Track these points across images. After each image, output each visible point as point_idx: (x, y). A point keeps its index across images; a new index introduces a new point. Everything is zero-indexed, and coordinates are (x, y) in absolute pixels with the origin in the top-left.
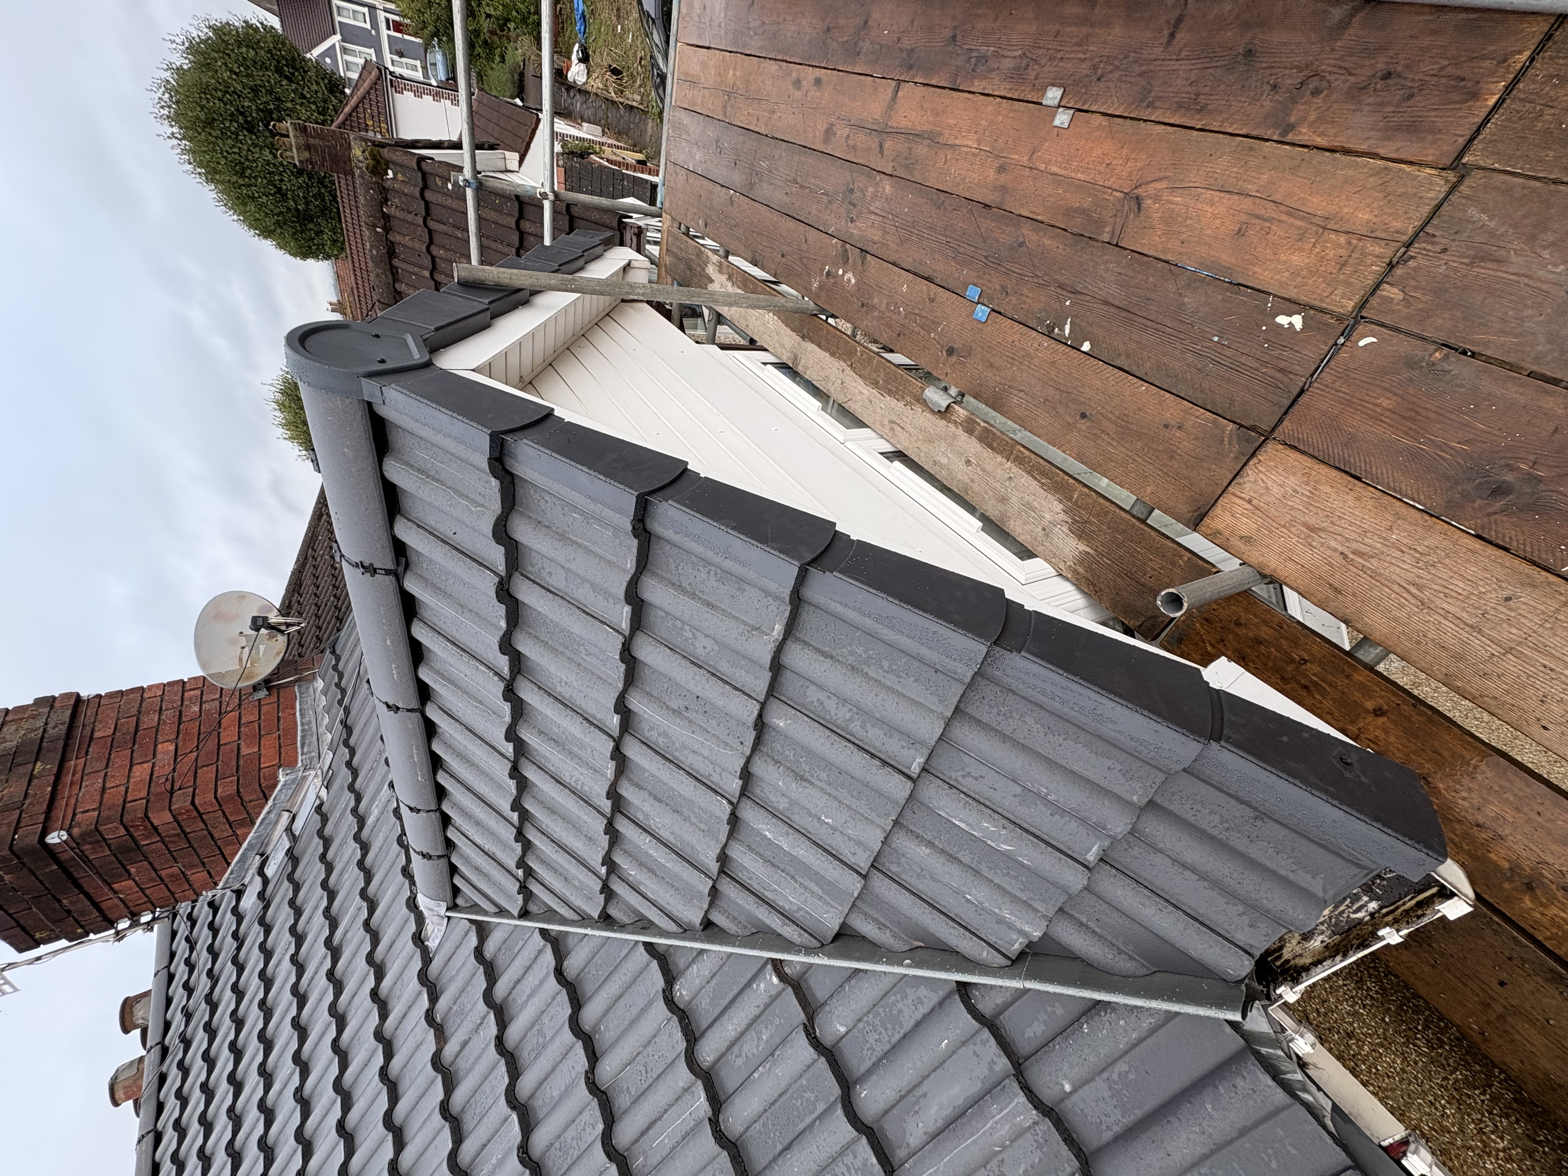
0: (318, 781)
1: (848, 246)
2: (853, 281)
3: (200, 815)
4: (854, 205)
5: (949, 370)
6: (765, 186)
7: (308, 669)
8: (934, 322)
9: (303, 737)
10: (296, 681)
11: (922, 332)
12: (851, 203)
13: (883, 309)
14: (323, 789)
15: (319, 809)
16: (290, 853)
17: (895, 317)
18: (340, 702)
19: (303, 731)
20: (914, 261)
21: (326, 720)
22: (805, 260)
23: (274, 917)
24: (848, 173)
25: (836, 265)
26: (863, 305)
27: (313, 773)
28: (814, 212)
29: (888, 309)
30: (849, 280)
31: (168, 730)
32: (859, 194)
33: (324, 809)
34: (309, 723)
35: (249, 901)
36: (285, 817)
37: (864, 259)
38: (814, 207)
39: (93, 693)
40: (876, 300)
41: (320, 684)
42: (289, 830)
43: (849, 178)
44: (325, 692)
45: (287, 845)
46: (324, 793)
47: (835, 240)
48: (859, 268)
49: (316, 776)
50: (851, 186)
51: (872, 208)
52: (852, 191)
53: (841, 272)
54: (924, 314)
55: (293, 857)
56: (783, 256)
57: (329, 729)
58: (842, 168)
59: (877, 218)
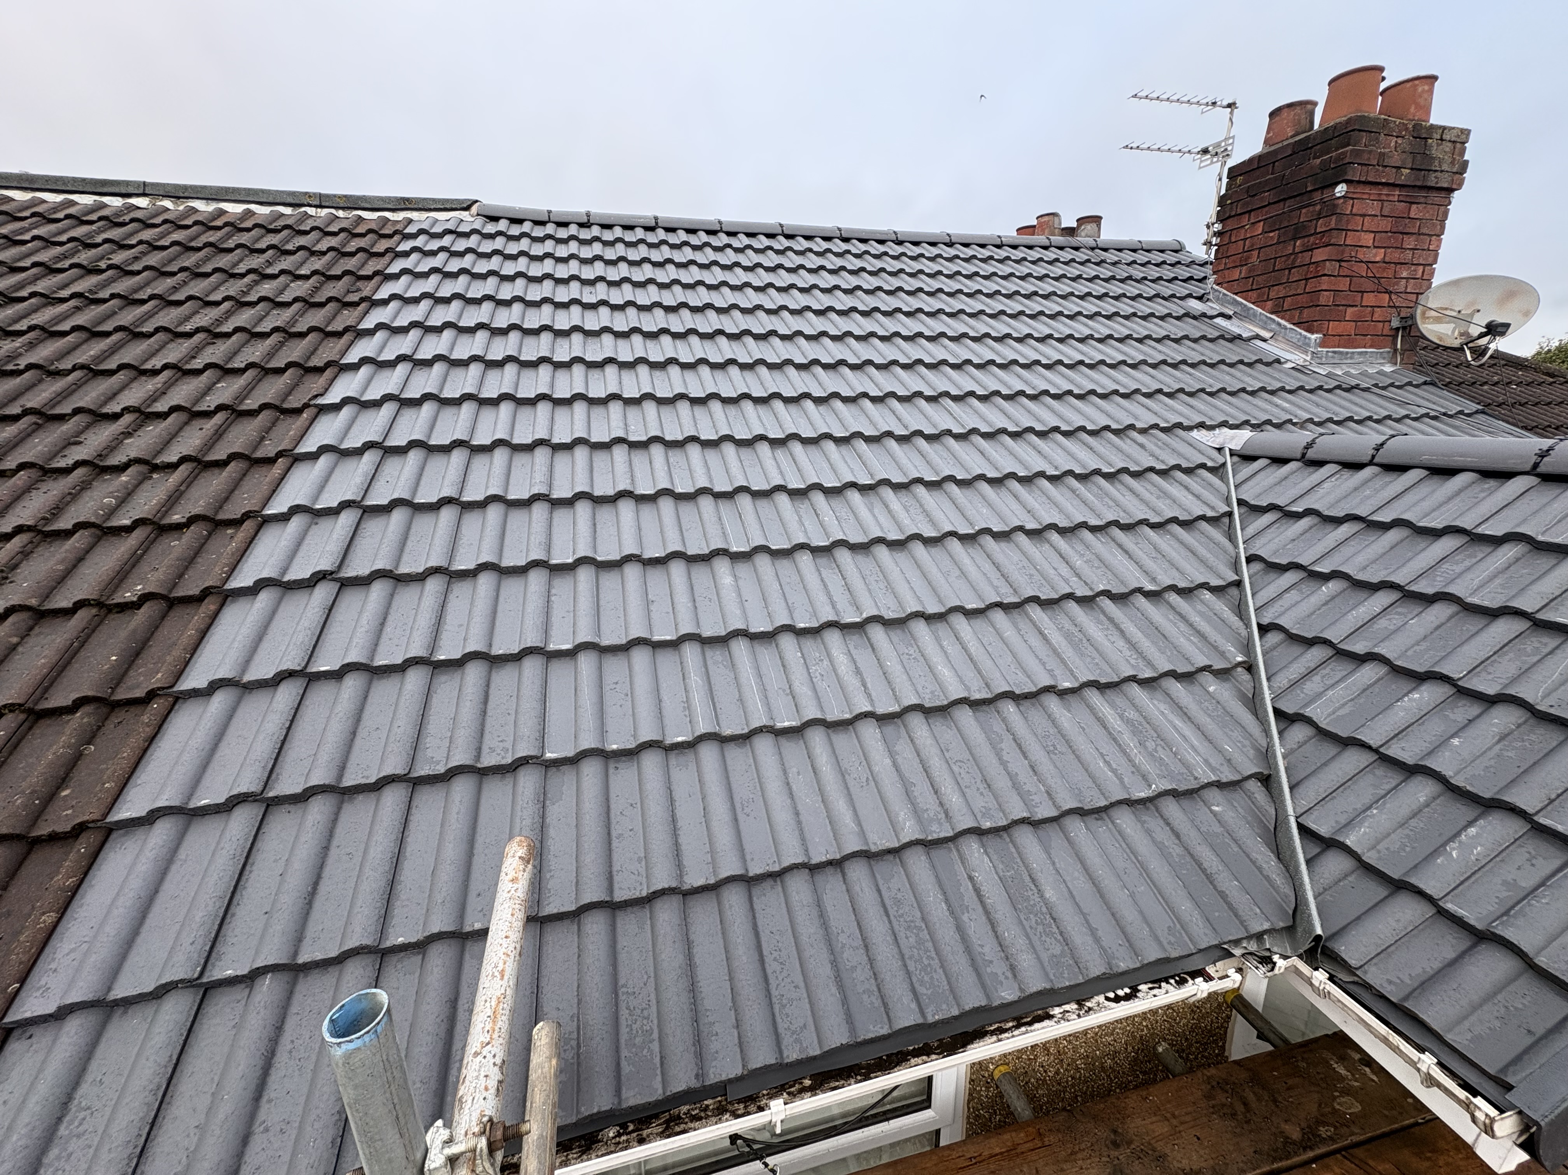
0: (1301, 362)
3: (1307, 279)
7: (1402, 360)
9: (1341, 353)
10: (1396, 350)
14: (1293, 365)
15: (1278, 361)
16: (1239, 337)
18: (1376, 385)
19: (1347, 353)
21: (1353, 371)
23: (1187, 323)
27: (1308, 358)
31: (1396, 256)
33: (1276, 365)
34: (1351, 358)
35: (1195, 306)
36: (1266, 334)
39: (1453, 201)
41: (1388, 368)
42: (1258, 337)
44: (1381, 373)
45: (1245, 335)
46: (1289, 365)
49: (1305, 360)
55: (1235, 339)
57: (1347, 374)
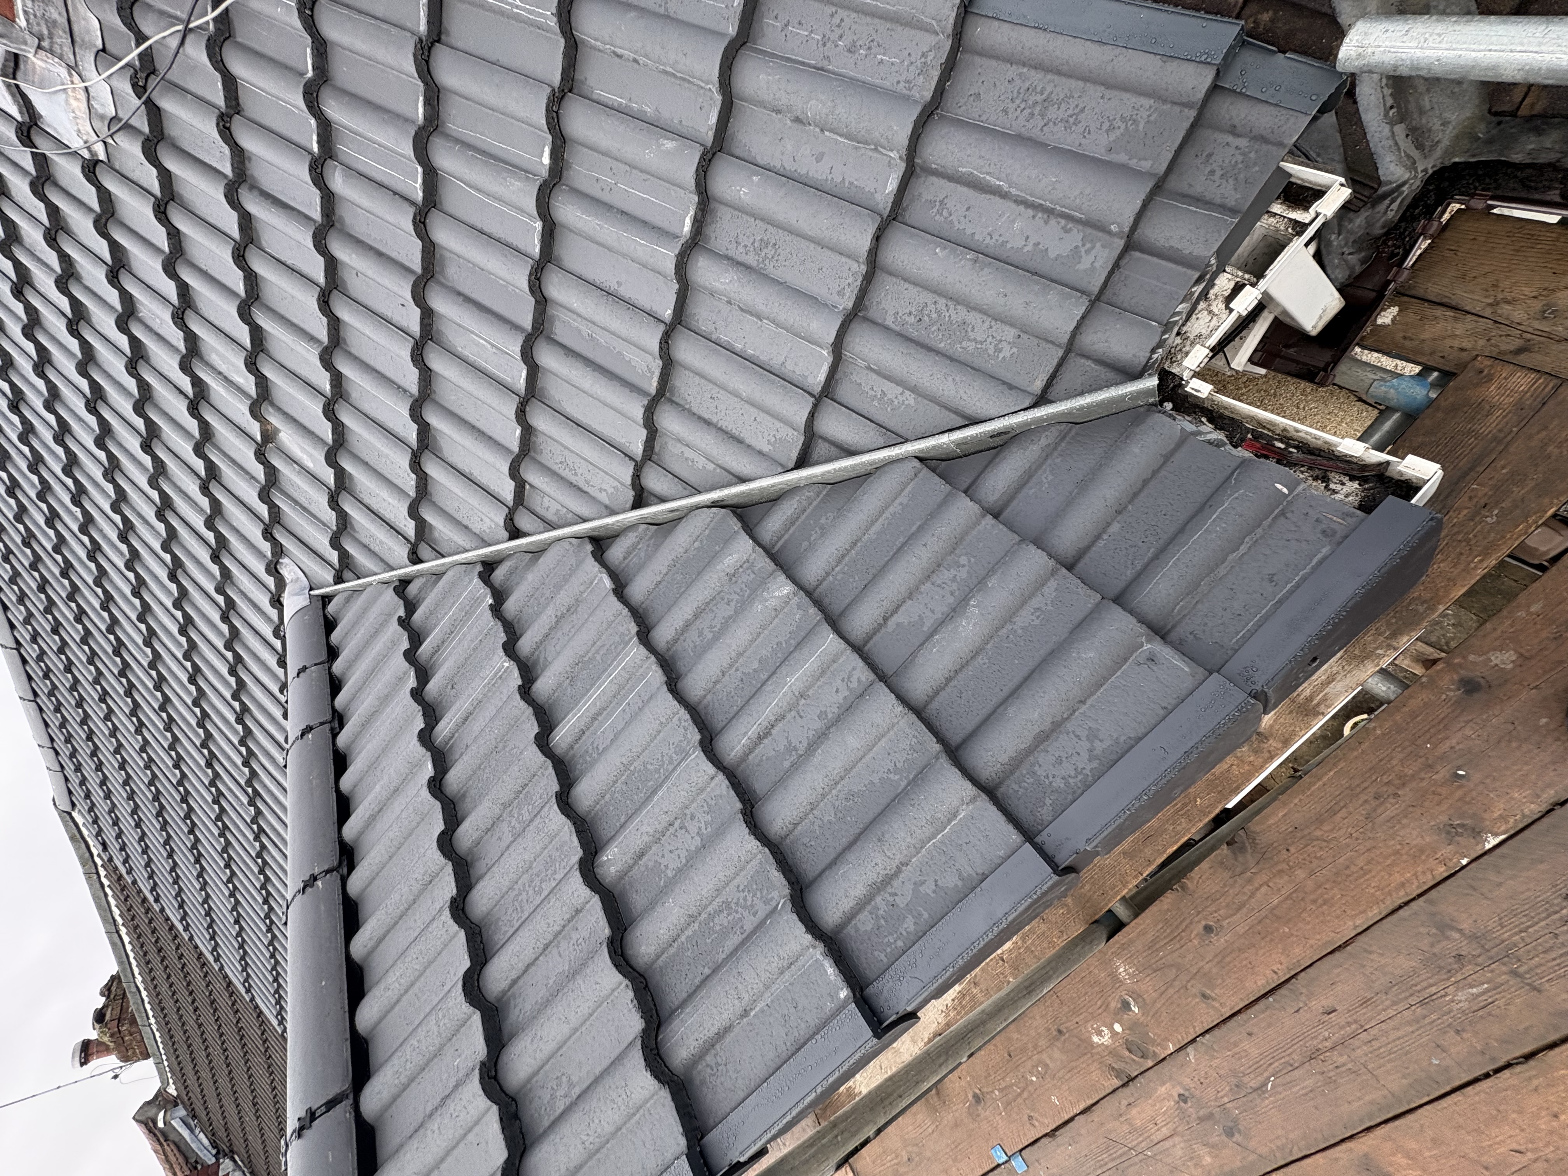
1: (1150, 1063)
2: (1096, 1039)
4: (1201, 1120)
5: (963, 1083)
6: (1405, 963)
8: (1009, 1104)
11: (1003, 1085)
12: (1210, 1116)
13: (1044, 1056)
17: (1029, 1064)
20: (1080, 1135)
22: (1172, 973)
24: (1263, 1150)
25: (1132, 1026)
26: (1060, 1032)
28: (1245, 1045)
29: (1040, 1062)
30: (1099, 1033)
32: (1215, 1139)
37: (1118, 1074)
38: (1255, 1052)
40: (1057, 1054)
43: (1252, 1144)
47: (1172, 1049)
48: (1110, 1060)
50: (1237, 1137)
51: (1177, 1139)
52: (1230, 1133)
53: (1118, 1028)
54: (1020, 1100)
56: (1208, 929)
58: (1281, 1148)
59: (1159, 1136)
